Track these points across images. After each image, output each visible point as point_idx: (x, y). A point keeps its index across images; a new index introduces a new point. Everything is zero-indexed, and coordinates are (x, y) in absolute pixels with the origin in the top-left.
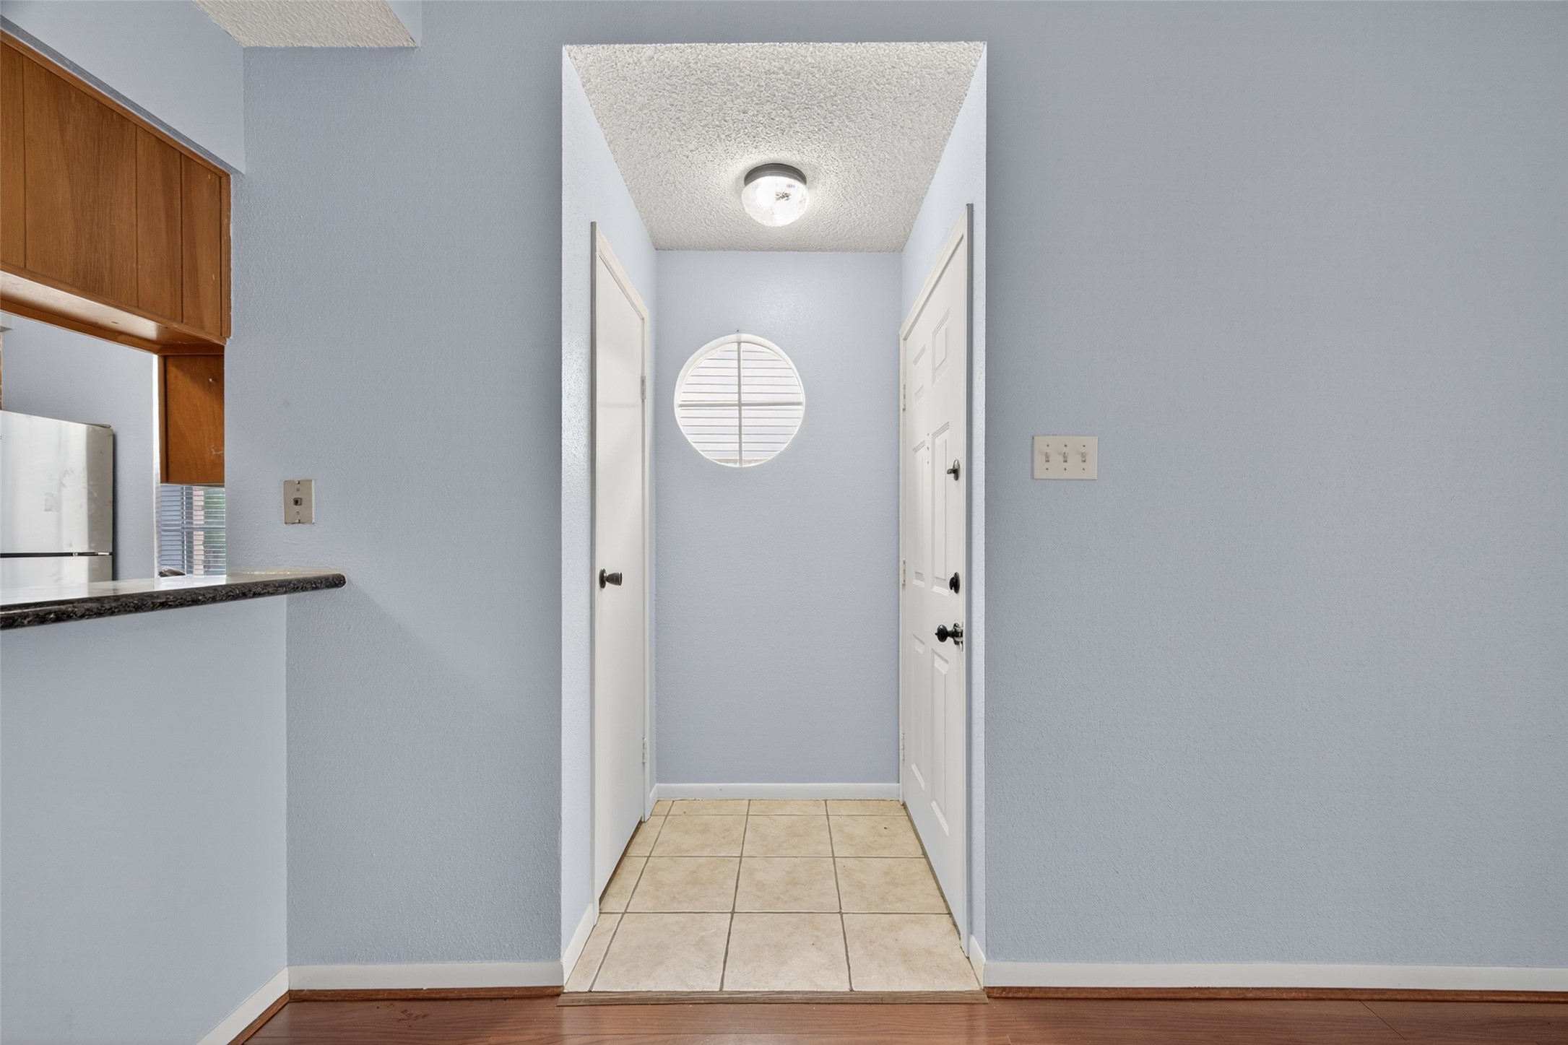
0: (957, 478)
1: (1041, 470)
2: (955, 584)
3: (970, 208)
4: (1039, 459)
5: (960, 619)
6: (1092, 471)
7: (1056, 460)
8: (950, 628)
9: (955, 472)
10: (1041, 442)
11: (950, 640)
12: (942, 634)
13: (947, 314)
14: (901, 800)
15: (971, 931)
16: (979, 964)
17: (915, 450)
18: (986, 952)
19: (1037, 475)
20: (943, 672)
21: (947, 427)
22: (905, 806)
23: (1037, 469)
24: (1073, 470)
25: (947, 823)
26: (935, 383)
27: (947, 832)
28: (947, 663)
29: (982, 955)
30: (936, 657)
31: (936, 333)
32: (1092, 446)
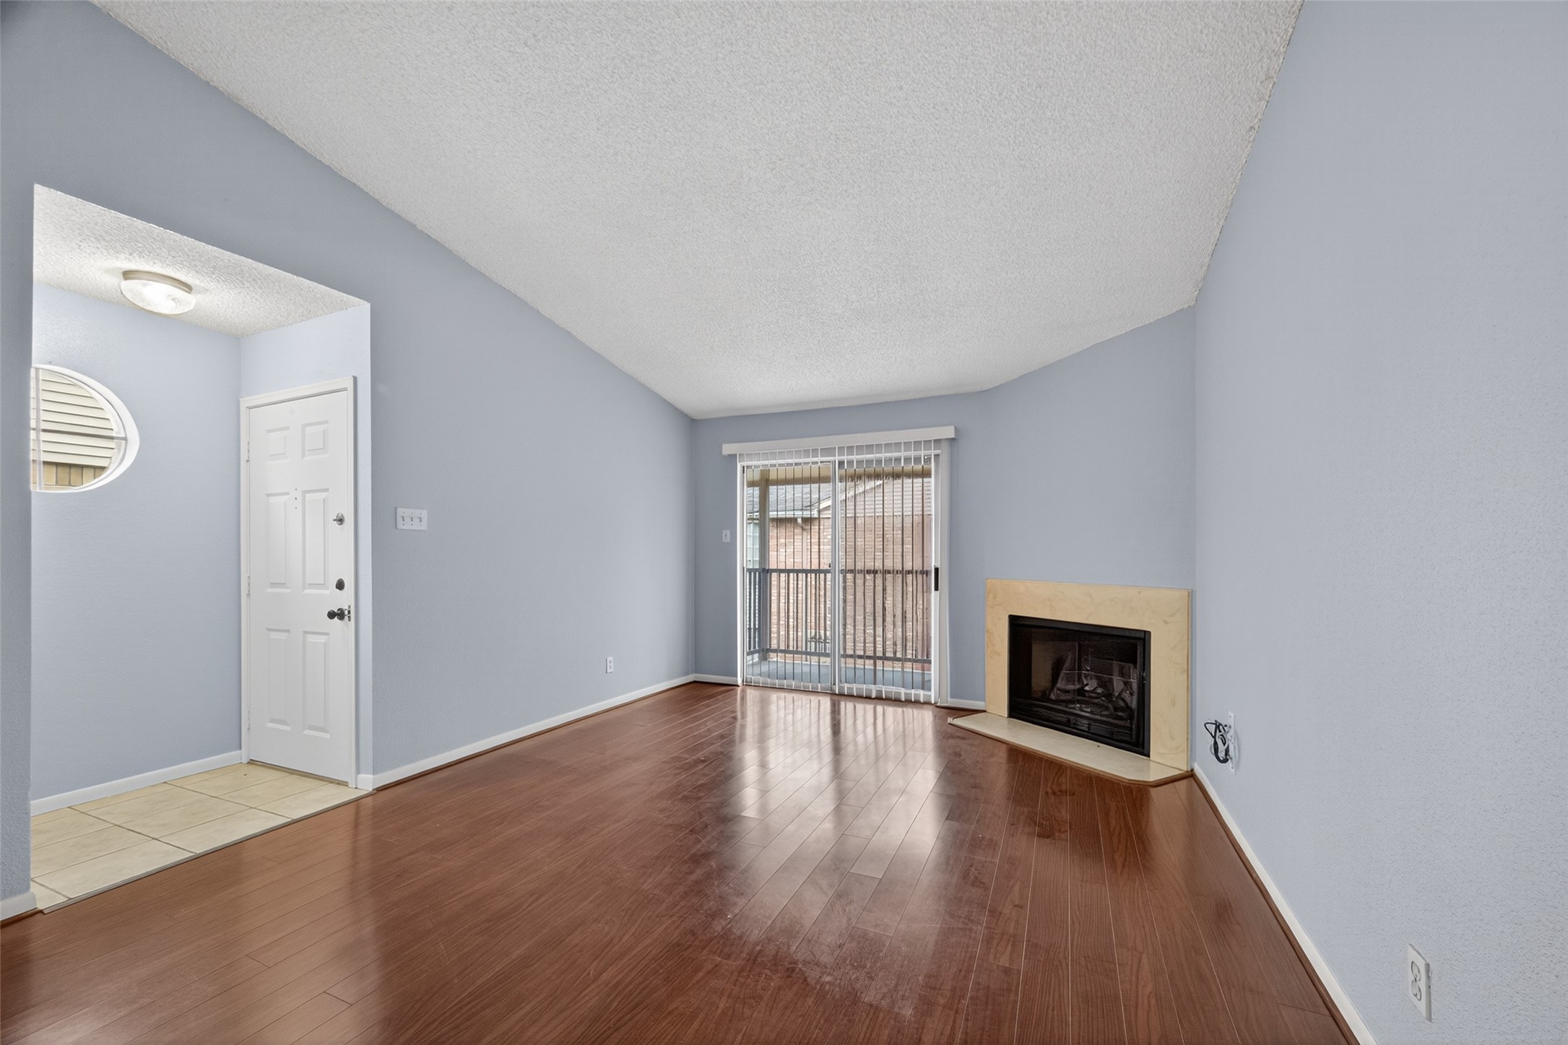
0: (343, 524)
1: (400, 526)
2: (340, 586)
3: (355, 379)
4: (399, 519)
5: (347, 606)
6: (424, 526)
7: (408, 520)
8: (336, 611)
9: (340, 520)
10: (400, 511)
11: (337, 617)
12: (332, 615)
13: (326, 422)
14: (245, 761)
15: (358, 772)
16: (367, 782)
17: (268, 495)
18: (373, 774)
19: (398, 527)
20: (323, 641)
21: (327, 490)
22: (252, 762)
23: (398, 525)
24: (416, 526)
25: (327, 732)
26: (304, 459)
27: (329, 737)
28: (328, 634)
29: (371, 776)
30: (308, 636)
31: (305, 426)
32: (424, 514)
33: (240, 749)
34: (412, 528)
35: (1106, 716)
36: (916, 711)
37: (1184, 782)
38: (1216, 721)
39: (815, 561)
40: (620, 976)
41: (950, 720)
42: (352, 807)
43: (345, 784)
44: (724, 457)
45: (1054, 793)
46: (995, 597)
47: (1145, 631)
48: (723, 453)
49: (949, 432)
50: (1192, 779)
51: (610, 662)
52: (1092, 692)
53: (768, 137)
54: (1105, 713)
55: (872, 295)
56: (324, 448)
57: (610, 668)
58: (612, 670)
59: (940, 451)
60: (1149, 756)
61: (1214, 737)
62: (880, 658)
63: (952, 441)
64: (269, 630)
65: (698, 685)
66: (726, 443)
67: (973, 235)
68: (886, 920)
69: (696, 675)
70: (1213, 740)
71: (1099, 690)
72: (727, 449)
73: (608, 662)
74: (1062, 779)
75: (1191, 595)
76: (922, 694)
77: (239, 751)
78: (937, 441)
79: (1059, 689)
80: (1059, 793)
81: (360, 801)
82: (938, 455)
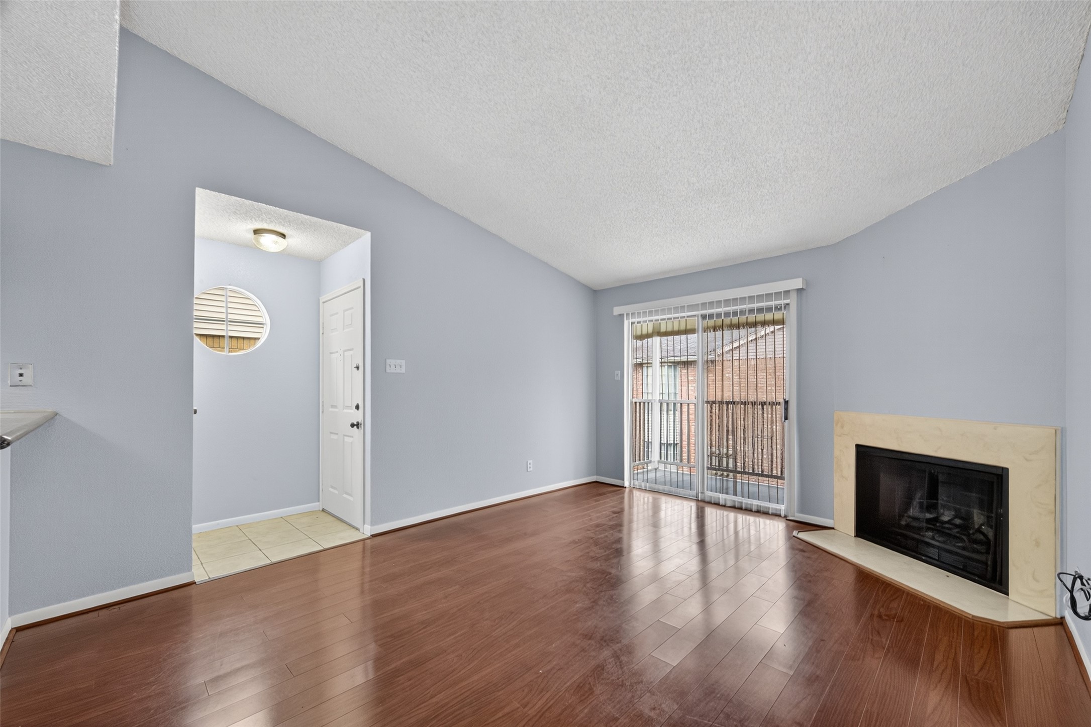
0: (358, 370)
1: (388, 371)
2: (357, 407)
3: (364, 280)
4: (388, 367)
5: (360, 420)
6: (403, 371)
7: (393, 367)
8: (355, 423)
9: (358, 368)
10: (388, 361)
11: (355, 427)
12: (353, 425)
13: (352, 308)
14: (321, 509)
15: (364, 523)
16: (368, 530)
17: (331, 353)
18: (371, 526)
19: (387, 372)
20: (350, 441)
21: (352, 350)
22: (323, 510)
23: (387, 370)
24: (398, 370)
25: (352, 497)
26: (345, 331)
27: (352, 500)
28: (352, 437)
29: (370, 527)
30: (345, 437)
31: (345, 311)
32: (403, 362)
33: (319, 502)
34: (395, 372)
35: (959, 547)
36: (768, 521)
37: (1052, 629)
38: (1076, 572)
39: (719, 394)
40: (447, 700)
41: (795, 533)
42: (361, 544)
43: (357, 529)
44: (615, 316)
45: (880, 616)
46: (842, 427)
47: (1003, 468)
48: (614, 314)
49: (798, 283)
50: (1059, 627)
51: (530, 464)
52: (949, 522)
53: (595, 63)
54: (960, 544)
55: (709, 175)
56: (351, 324)
57: (530, 468)
58: (531, 469)
59: (789, 300)
60: (1007, 594)
61: (1071, 591)
62: (739, 472)
63: (799, 291)
64: (331, 433)
65: (597, 483)
66: (616, 306)
67: (790, 104)
68: (663, 706)
69: (598, 477)
70: (1069, 594)
71: (958, 521)
72: (617, 311)
73: (528, 464)
74: (894, 605)
75: (1060, 435)
76: (772, 506)
77: (318, 503)
78: (787, 293)
79: (909, 517)
80: (885, 618)
81: (366, 541)
82: (788, 304)
